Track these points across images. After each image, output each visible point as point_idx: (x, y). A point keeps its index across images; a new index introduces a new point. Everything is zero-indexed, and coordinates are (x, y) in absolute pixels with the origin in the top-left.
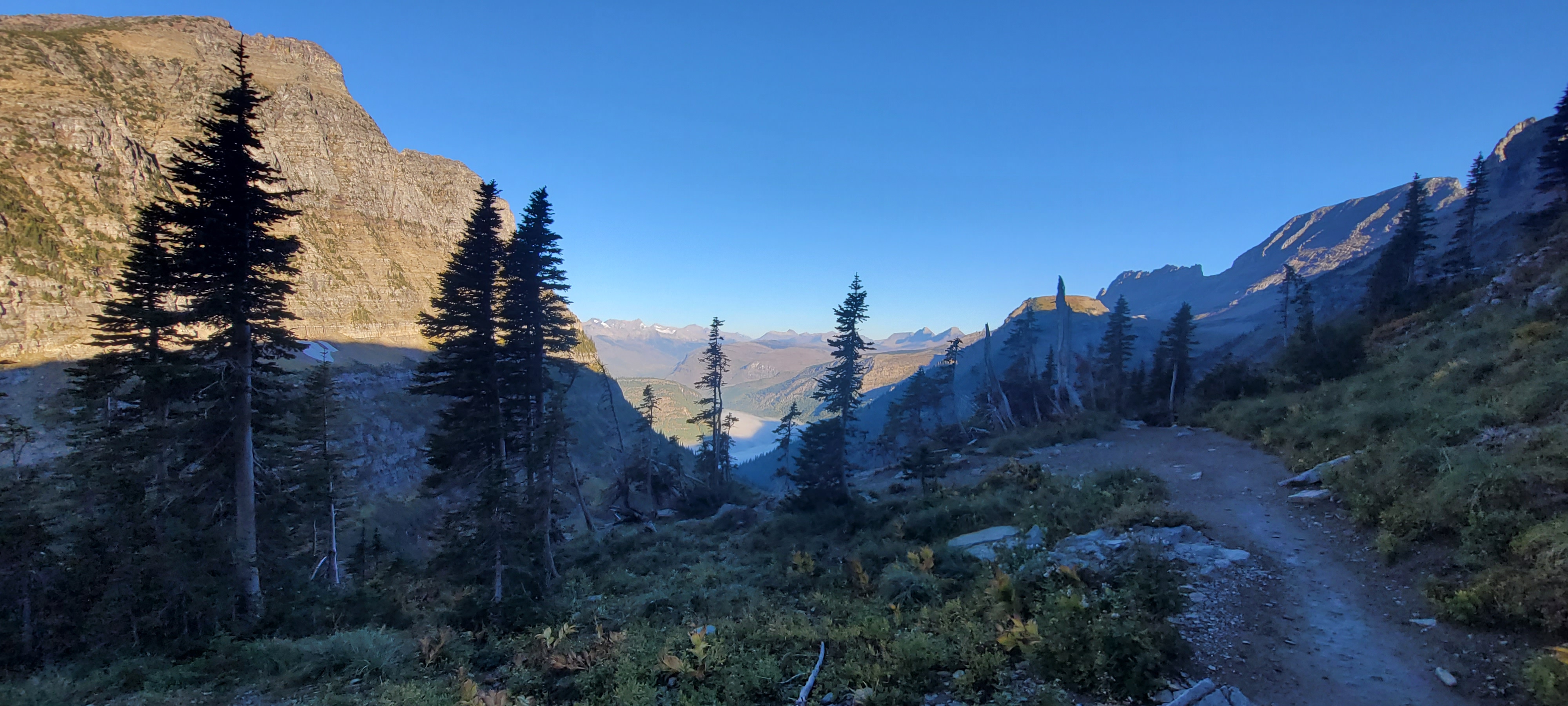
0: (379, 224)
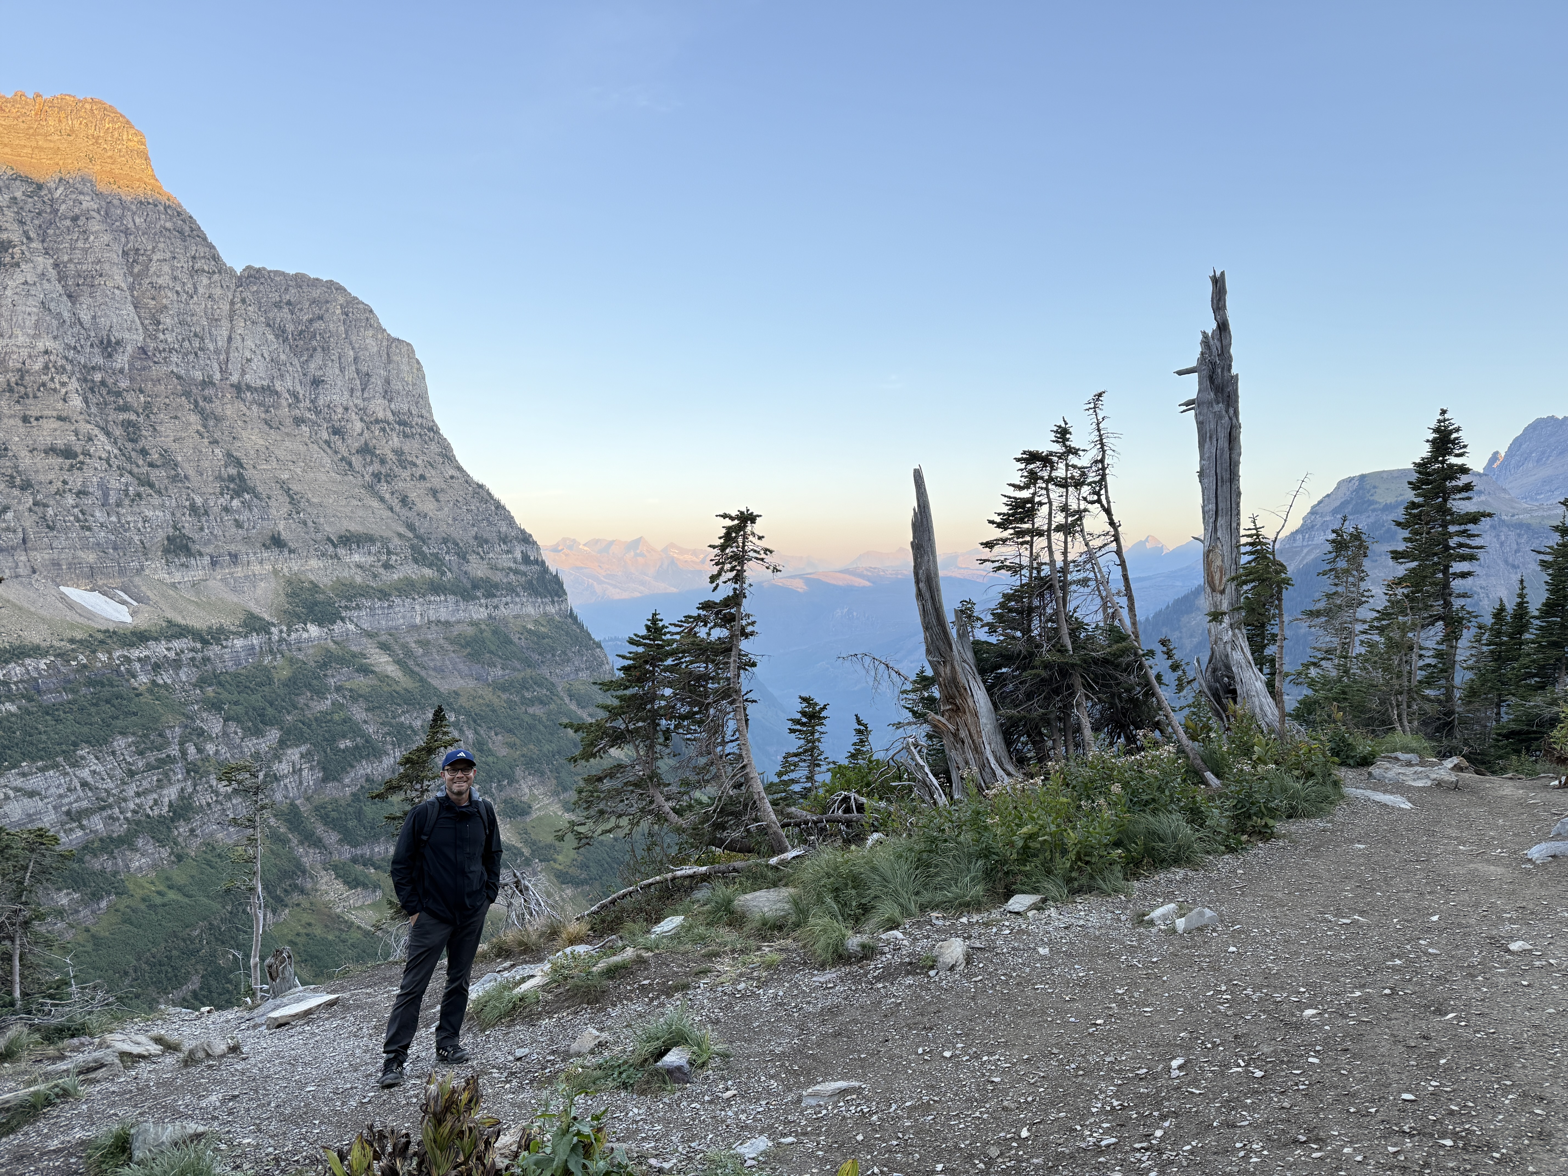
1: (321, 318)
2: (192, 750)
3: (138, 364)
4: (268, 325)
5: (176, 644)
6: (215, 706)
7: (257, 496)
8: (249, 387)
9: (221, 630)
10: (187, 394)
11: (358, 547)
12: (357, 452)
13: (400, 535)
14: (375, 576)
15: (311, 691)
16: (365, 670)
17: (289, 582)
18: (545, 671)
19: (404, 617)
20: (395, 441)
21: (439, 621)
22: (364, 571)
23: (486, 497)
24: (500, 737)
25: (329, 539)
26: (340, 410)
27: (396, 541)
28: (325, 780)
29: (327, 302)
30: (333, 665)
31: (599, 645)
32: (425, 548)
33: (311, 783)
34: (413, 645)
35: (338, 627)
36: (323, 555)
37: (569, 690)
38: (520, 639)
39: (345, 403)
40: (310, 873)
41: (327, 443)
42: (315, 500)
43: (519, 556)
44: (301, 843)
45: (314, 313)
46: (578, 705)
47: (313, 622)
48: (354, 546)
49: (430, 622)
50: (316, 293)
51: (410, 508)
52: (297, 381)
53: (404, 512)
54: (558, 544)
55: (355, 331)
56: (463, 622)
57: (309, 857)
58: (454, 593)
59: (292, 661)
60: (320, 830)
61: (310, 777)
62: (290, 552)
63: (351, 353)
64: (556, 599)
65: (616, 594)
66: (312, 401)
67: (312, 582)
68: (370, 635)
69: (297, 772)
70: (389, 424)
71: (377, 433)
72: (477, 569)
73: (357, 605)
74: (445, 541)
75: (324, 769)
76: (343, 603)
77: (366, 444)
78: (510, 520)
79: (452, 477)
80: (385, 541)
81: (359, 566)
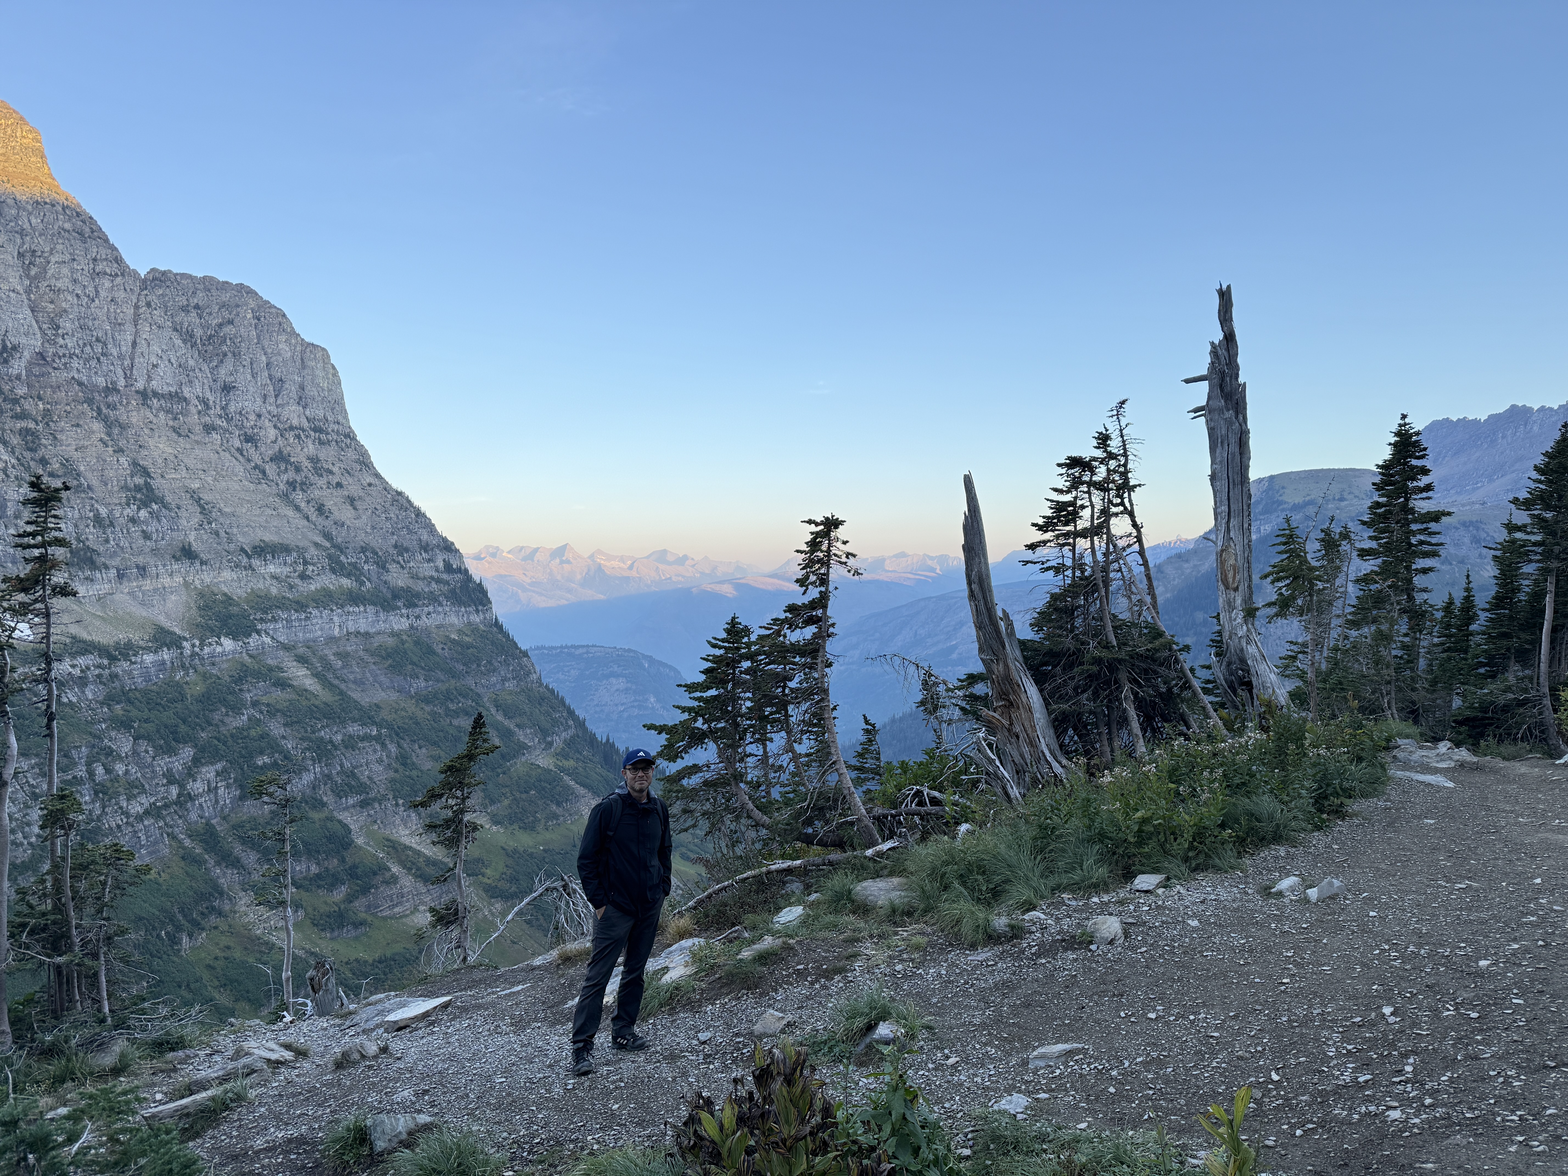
0: (110, 399)
1: (231, 322)
2: (100, 770)
3: (36, 370)
4: (176, 330)
5: (81, 661)
6: (124, 724)
7: (166, 506)
8: (155, 394)
9: (129, 645)
10: (90, 401)
11: (274, 557)
12: (271, 460)
13: (316, 545)
14: (291, 587)
15: (226, 707)
16: (283, 684)
17: (201, 595)
18: (470, 682)
19: (321, 629)
20: (311, 448)
21: (359, 632)
22: (280, 582)
23: (406, 504)
24: (424, 750)
25: (243, 550)
26: (252, 417)
27: (313, 551)
28: (242, 798)
29: (238, 306)
30: (249, 679)
31: (525, 654)
32: (342, 558)
33: (228, 801)
34: (332, 658)
35: (253, 641)
36: (237, 566)
37: (495, 701)
38: (443, 649)
39: (257, 410)
40: (228, 895)
41: (238, 449)
42: (226, 510)
43: (441, 565)
44: (218, 863)
45: (223, 318)
46: (505, 715)
47: (227, 635)
48: (269, 557)
49: (348, 634)
50: (225, 297)
51: (327, 517)
52: (206, 387)
53: (320, 521)
54: (480, 552)
55: (267, 336)
56: (384, 633)
57: (226, 877)
58: (374, 604)
59: (205, 676)
60: (238, 849)
61: (226, 795)
62: (202, 563)
63: (264, 358)
64: (480, 608)
65: (542, 602)
66: (222, 408)
67: (225, 594)
68: (286, 648)
69: (212, 790)
70: (304, 430)
71: (291, 440)
72: (398, 578)
73: (273, 617)
74: (363, 550)
75: (241, 787)
76: (258, 617)
77: (280, 451)
78: (430, 527)
79: (370, 485)
80: (301, 551)
81: (274, 577)
